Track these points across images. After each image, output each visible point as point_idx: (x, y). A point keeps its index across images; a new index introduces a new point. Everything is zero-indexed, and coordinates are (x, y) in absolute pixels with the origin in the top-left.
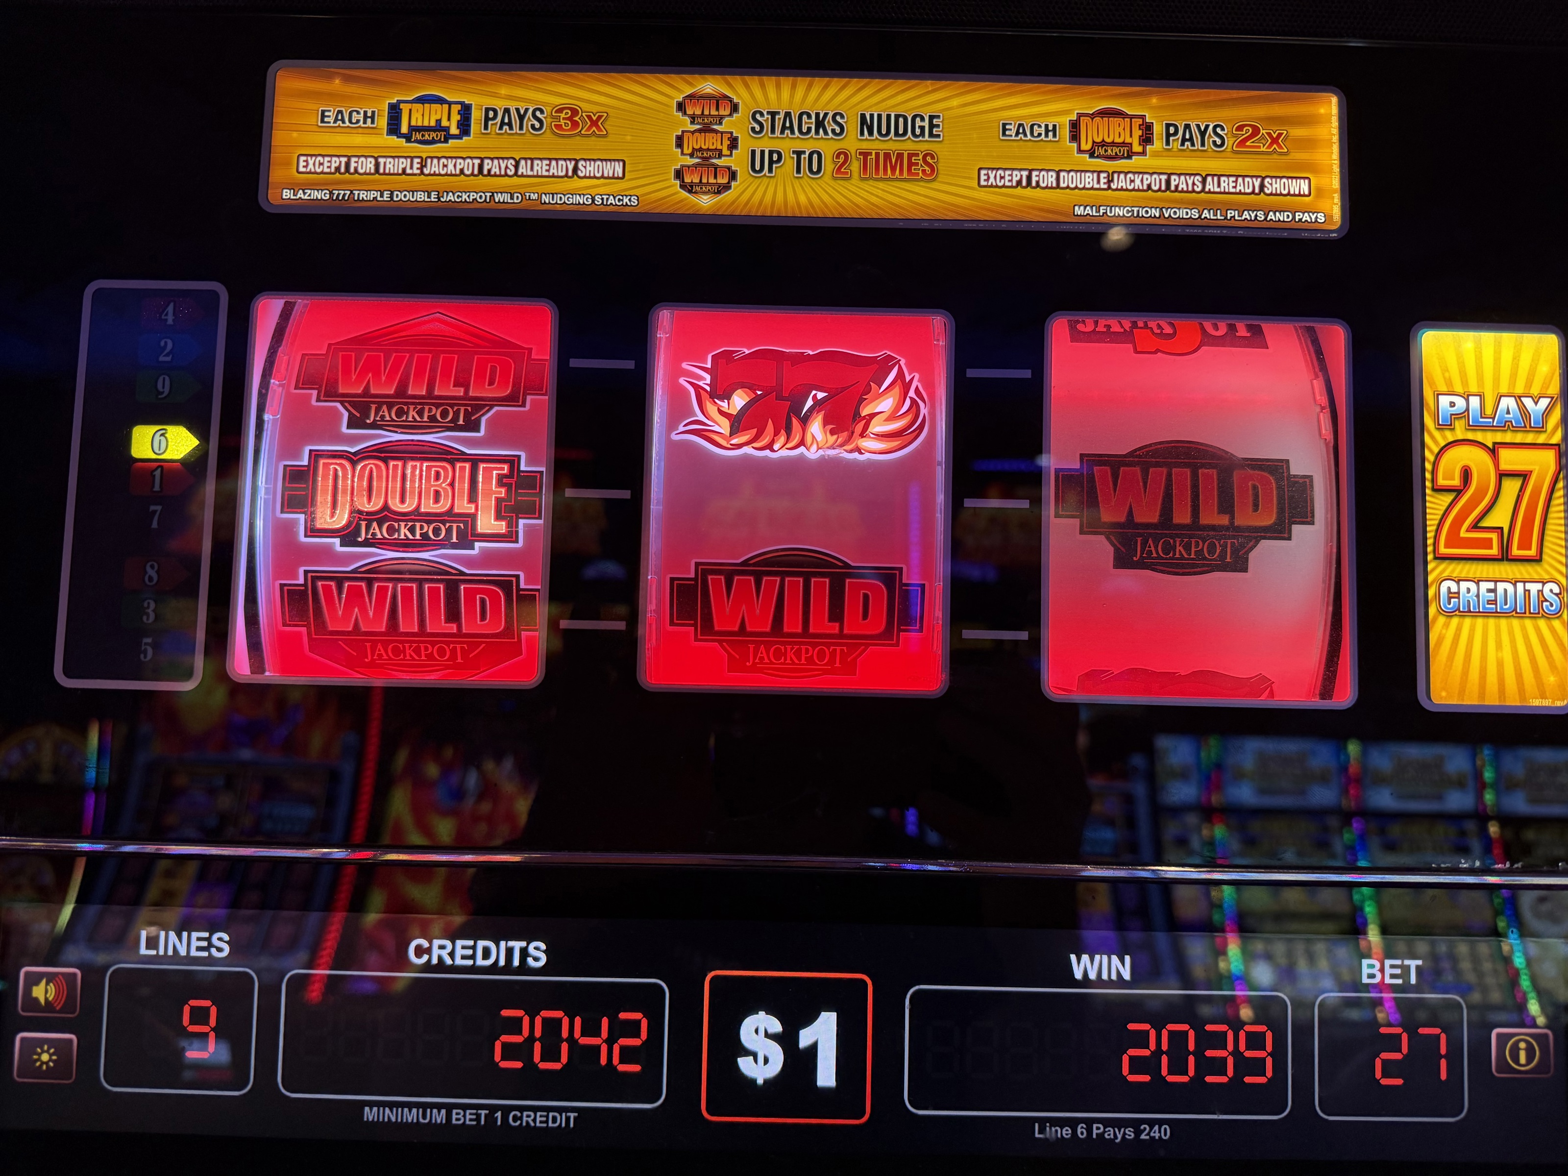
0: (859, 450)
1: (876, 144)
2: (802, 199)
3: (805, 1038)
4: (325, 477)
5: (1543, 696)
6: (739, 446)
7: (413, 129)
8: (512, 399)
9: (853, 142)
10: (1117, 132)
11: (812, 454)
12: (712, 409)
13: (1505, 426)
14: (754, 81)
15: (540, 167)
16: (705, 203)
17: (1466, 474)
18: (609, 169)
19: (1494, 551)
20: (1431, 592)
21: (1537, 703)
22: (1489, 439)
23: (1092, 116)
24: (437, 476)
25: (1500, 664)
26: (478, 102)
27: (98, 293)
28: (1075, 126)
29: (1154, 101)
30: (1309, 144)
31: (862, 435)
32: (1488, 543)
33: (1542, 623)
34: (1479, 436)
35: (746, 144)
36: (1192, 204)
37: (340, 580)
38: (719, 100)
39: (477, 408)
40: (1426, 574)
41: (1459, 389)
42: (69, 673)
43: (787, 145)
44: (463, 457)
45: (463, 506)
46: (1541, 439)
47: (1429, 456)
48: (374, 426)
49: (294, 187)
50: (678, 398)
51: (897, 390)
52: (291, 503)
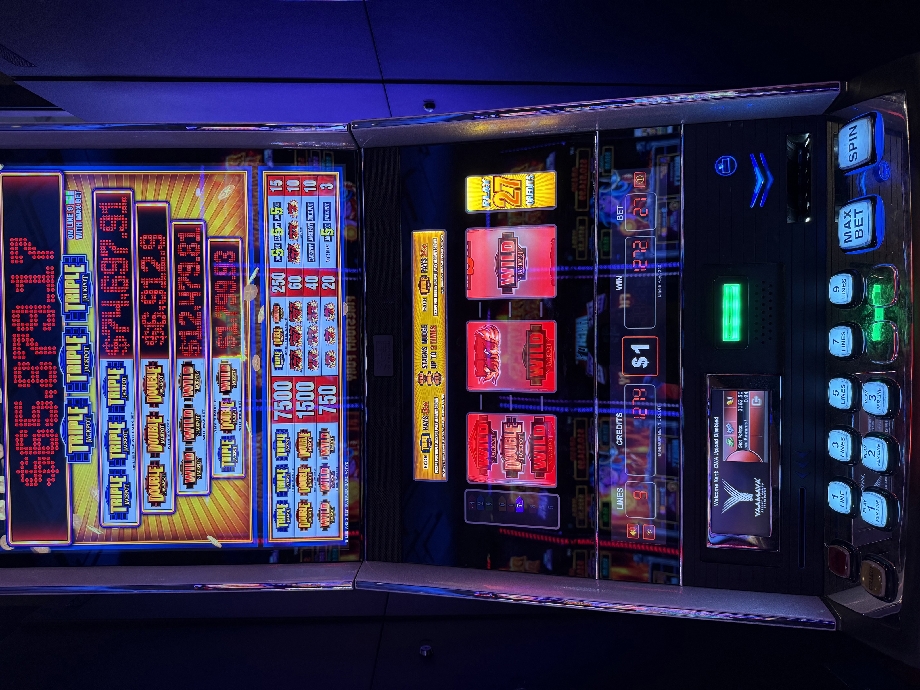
0: (498, 342)
1: (429, 340)
2: (442, 356)
3: (638, 352)
4: (509, 467)
5: (553, 178)
6: (498, 370)
7: (428, 447)
8: (489, 424)
9: (428, 345)
10: (424, 284)
11: (499, 352)
12: (490, 377)
13: (489, 190)
14: (415, 368)
15: (436, 417)
16: (443, 379)
17: (501, 199)
18: (436, 401)
19: (519, 192)
20: (529, 207)
21: (555, 180)
22: (492, 194)
23: (420, 290)
24: (508, 441)
25: (546, 189)
26: (422, 432)
27: (468, 520)
28: (423, 294)
29: (416, 275)
30: (425, 239)
31: (495, 340)
32: (517, 194)
33: (536, 180)
34: (492, 196)
35: (429, 369)
36: (440, 266)
37: (533, 464)
38: (419, 376)
39: (491, 432)
40: (524, 208)
41: (481, 201)
42: (557, 526)
43: (429, 360)
44: (503, 436)
45: (515, 435)
46: (492, 181)
47: (497, 208)
48: (496, 456)
49: (442, 474)
50: (486, 385)
51: (484, 332)
52: (515, 476)
